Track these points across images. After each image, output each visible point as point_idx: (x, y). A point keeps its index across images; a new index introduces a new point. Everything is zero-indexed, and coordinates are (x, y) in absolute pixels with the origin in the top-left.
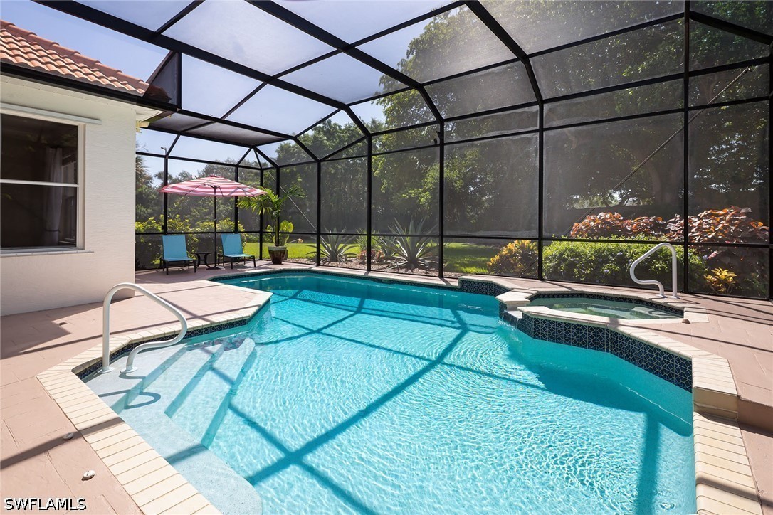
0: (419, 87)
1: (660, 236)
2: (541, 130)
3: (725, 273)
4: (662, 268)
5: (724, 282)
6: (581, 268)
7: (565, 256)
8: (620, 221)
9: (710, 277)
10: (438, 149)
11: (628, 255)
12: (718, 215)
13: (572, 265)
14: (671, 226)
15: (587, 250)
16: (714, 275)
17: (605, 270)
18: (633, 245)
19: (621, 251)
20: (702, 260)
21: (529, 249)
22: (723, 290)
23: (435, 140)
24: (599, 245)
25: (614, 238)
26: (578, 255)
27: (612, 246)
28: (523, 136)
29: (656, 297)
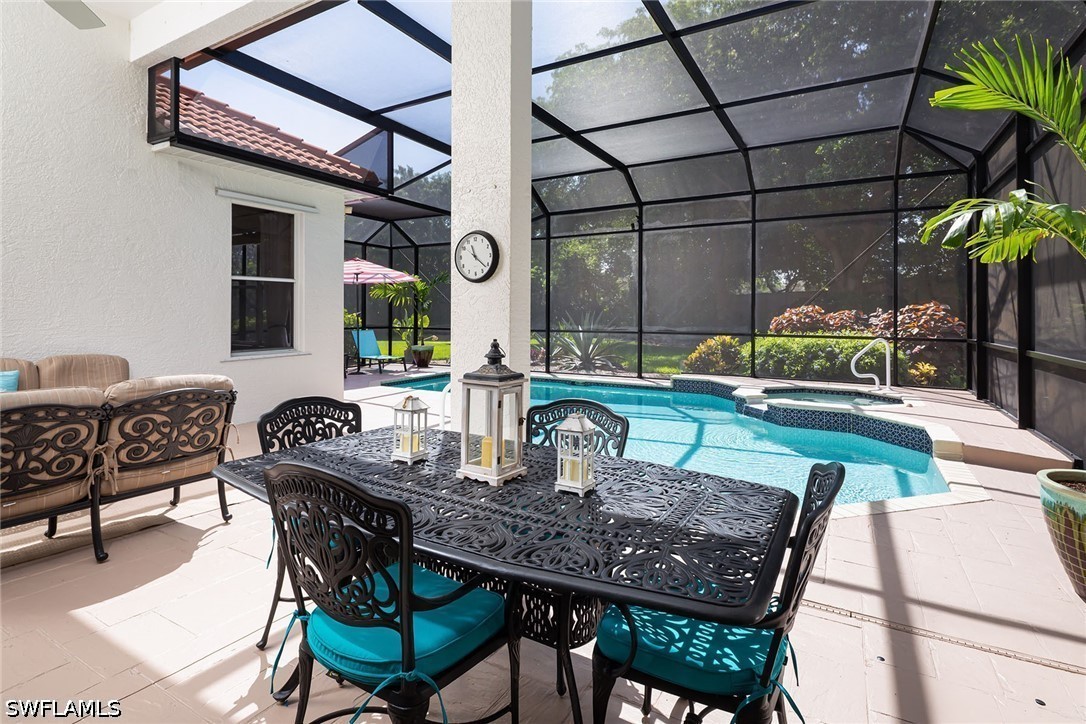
0: (622, 167)
1: (863, 330)
2: (754, 221)
3: (927, 366)
4: (871, 362)
5: (927, 376)
6: (791, 364)
7: (773, 352)
8: (821, 314)
9: (913, 371)
10: (636, 235)
11: (837, 351)
12: (918, 310)
13: (781, 362)
14: (873, 321)
15: (795, 346)
16: (917, 369)
17: (816, 366)
18: (841, 341)
19: (831, 347)
20: (905, 354)
21: (731, 346)
22: (925, 383)
23: (633, 225)
24: (807, 341)
25: (820, 333)
26: (786, 351)
27: (822, 341)
28: (735, 226)
29: (875, 389)
